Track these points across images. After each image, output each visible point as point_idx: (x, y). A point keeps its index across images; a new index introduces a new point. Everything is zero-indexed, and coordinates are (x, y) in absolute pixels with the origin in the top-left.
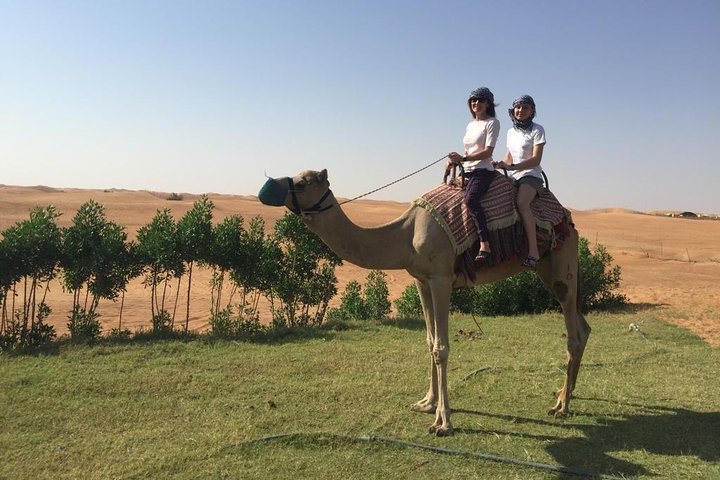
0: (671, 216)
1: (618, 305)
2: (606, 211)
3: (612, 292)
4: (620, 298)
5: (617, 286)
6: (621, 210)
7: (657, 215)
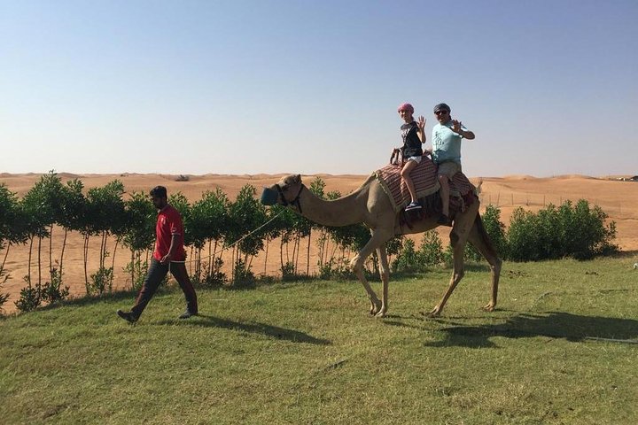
0: (622, 180)
1: (612, 252)
2: (563, 177)
3: (610, 242)
4: (614, 247)
5: (614, 237)
6: (577, 176)
7: (610, 179)
